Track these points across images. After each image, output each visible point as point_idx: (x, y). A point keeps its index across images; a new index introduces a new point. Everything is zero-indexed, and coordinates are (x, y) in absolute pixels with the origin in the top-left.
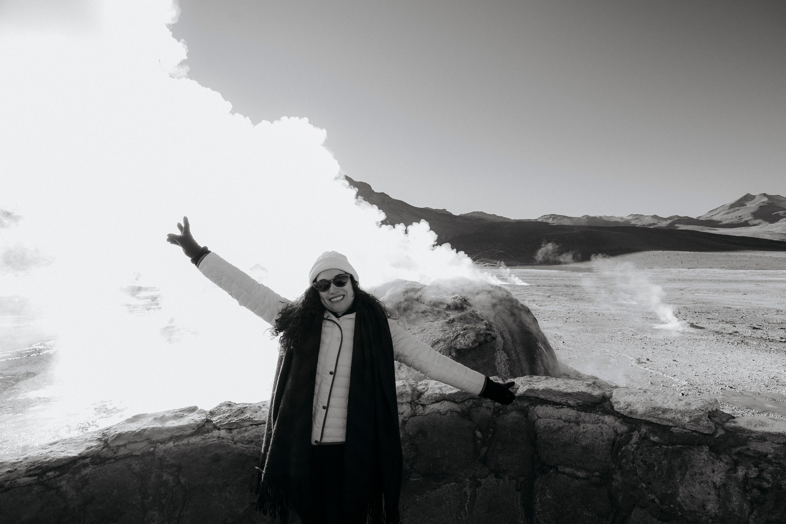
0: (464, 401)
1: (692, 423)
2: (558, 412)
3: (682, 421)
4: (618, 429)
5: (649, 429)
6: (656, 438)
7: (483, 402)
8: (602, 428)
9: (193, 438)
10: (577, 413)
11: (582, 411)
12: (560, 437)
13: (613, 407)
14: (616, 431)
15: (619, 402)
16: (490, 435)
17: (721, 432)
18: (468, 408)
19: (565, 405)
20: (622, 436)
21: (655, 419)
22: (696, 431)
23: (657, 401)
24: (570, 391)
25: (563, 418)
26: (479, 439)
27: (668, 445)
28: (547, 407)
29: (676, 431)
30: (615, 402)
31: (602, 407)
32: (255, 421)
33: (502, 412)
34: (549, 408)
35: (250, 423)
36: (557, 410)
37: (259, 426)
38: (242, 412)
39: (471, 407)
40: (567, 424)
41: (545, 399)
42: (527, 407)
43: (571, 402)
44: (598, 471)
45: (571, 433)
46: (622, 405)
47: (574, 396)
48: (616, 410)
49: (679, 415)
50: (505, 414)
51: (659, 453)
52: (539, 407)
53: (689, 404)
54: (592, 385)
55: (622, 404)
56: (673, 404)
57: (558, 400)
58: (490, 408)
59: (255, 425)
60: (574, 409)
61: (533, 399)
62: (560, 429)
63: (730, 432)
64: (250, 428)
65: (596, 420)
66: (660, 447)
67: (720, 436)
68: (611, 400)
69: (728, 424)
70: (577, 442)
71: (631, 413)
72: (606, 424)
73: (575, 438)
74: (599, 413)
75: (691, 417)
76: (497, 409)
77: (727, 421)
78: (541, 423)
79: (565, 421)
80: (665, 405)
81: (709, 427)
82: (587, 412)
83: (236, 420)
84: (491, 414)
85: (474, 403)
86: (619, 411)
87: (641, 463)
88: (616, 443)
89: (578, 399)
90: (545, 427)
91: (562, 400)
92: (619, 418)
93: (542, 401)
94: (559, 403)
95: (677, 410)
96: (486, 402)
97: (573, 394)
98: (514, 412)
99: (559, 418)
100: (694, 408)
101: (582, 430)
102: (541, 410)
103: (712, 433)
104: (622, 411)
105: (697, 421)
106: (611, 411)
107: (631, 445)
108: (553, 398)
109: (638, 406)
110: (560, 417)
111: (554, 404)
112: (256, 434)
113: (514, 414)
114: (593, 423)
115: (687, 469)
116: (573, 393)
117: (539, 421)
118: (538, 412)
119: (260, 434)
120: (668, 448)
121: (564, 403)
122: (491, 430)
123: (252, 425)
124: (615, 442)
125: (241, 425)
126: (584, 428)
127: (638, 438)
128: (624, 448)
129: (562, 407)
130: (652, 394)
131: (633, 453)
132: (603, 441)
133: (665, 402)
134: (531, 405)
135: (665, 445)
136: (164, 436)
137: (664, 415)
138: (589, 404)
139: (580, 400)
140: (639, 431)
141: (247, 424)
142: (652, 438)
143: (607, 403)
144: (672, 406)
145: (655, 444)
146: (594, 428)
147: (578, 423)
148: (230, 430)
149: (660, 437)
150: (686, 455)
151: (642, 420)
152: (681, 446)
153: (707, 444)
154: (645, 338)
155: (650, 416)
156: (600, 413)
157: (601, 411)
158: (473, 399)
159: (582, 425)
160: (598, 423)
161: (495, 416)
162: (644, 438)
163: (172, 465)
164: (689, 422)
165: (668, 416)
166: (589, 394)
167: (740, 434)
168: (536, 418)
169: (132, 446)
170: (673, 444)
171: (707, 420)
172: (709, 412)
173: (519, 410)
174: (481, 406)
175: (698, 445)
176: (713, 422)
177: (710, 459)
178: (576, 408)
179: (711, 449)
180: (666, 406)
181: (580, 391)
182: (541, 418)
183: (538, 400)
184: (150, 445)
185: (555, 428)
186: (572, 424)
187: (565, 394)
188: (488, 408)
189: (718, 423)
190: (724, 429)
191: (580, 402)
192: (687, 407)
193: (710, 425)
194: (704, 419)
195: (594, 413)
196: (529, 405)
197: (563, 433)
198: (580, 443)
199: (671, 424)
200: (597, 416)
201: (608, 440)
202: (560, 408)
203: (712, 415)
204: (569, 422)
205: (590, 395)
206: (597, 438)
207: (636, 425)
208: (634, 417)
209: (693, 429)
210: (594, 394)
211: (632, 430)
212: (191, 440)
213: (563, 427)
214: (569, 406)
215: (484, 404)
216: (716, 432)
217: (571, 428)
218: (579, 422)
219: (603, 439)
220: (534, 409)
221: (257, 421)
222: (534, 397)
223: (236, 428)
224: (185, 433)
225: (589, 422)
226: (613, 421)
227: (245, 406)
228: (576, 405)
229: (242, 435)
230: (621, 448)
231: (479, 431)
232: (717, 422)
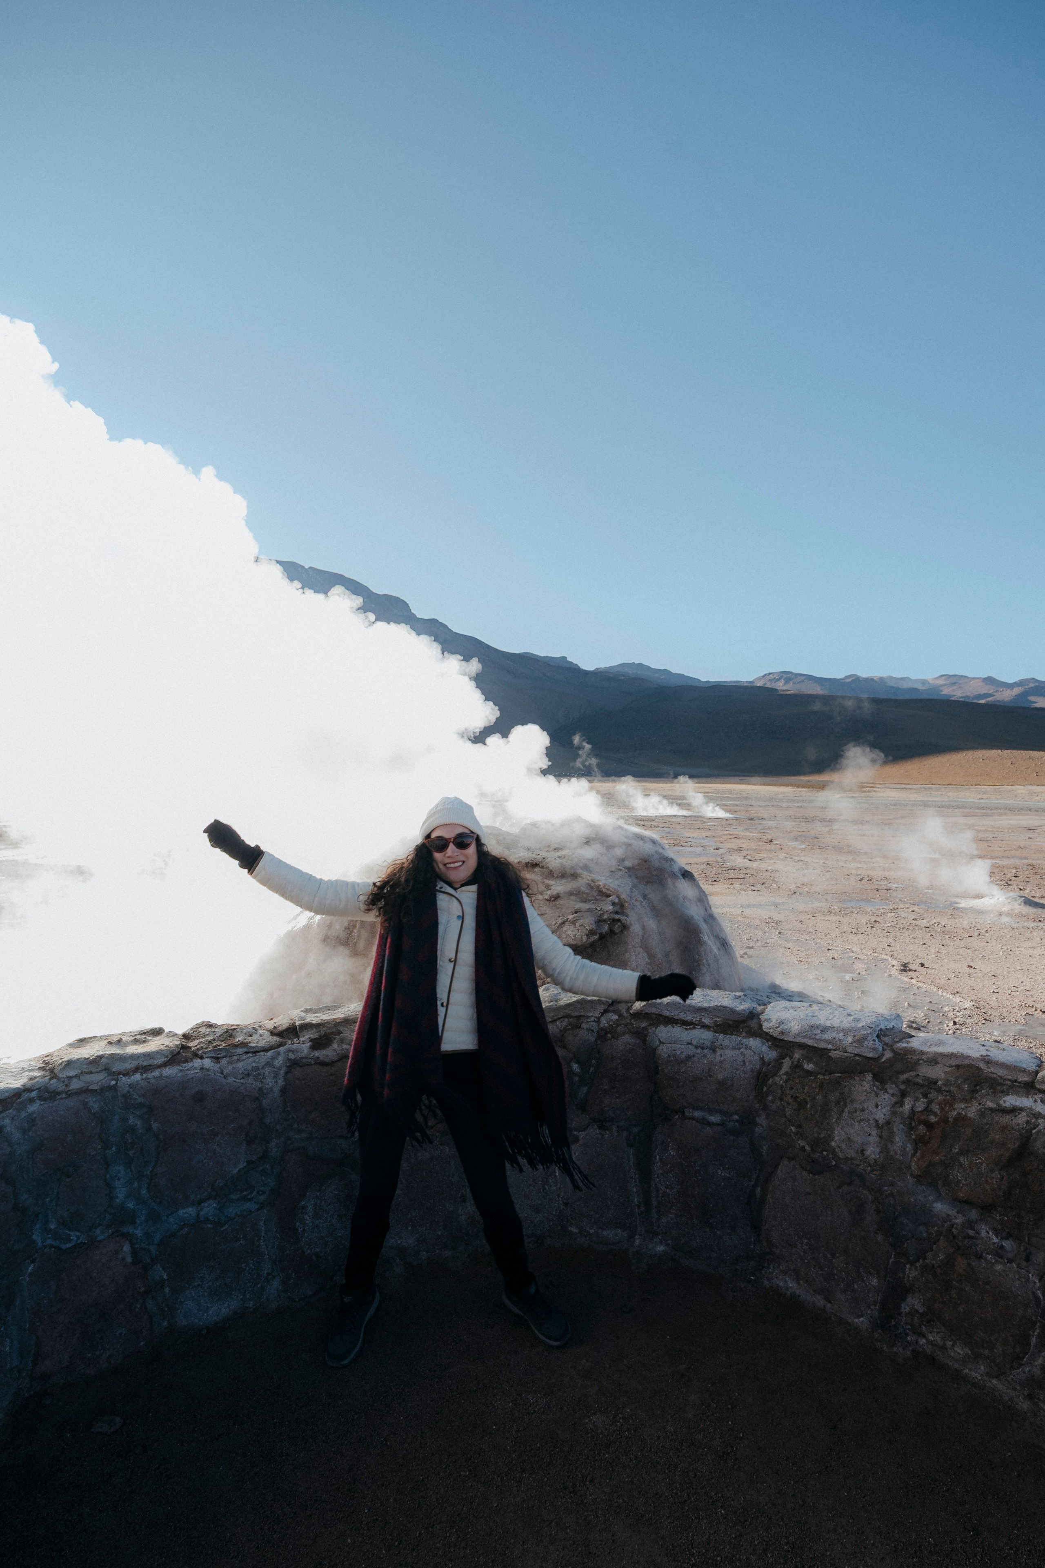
0: (556, 1020)
1: (854, 1044)
2: (688, 1034)
3: (844, 1043)
4: (765, 1056)
5: (803, 1055)
6: (811, 1065)
7: (582, 1022)
8: (744, 1055)
9: (167, 1069)
10: (714, 1036)
11: (721, 1032)
12: (689, 1069)
13: (761, 1026)
14: (762, 1059)
15: (770, 1019)
16: (592, 1069)
17: (888, 1055)
18: (561, 1031)
19: (698, 1025)
20: (769, 1065)
21: (811, 1041)
22: (858, 1055)
23: (821, 1018)
24: (705, 1005)
25: (694, 1042)
26: (576, 1075)
27: (824, 1075)
28: (674, 1027)
29: (836, 1055)
30: (765, 1020)
31: (747, 1026)
32: (251, 1047)
33: (609, 1035)
34: (675, 1029)
35: (245, 1050)
36: (686, 1032)
37: (257, 1054)
38: (231, 1036)
39: (565, 1029)
40: (699, 1051)
41: (670, 1016)
42: (646, 1028)
43: (706, 1021)
44: (738, 1114)
45: (703, 1064)
46: (773, 1023)
47: (710, 1012)
48: (764, 1030)
49: (841, 1034)
50: (614, 1038)
51: (813, 1085)
52: (662, 1028)
53: (858, 1021)
54: (743, 997)
55: (774, 1021)
56: (838, 1021)
57: (689, 1017)
58: (593, 1031)
59: (252, 1052)
60: (709, 1030)
61: (654, 1016)
62: (689, 1058)
63: (900, 1054)
64: (244, 1057)
65: (737, 1045)
66: (816, 1077)
67: (886, 1060)
68: (761, 1017)
69: (899, 1045)
70: (711, 1076)
71: (782, 1033)
72: (751, 1049)
73: (709, 1070)
74: (742, 1036)
75: (854, 1036)
76: (603, 1032)
77: (900, 1041)
78: (664, 1051)
79: (696, 1047)
80: (828, 1022)
81: (874, 1049)
82: (727, 1034)
83: (224, 1045)
84: (593, 1039)
85: (570, 1024)
86: (767, 1031)
87: (791, 1100)
88: (762, 1074)
89: (715, 1015)
90: (669, 1056)
91: (694, 1017)
92: (768, 1041)
93: (666, 1019)
94: (690, 1022)
95: (840, 1027)
96: (588, 1022)
97: (710, 1009)
98: (627, 1036)
99: (688, 1044)
100: (860, 1025)
101: (718, 1059)
102: (664, 1032)
103: (877, 1056)
104: (771, 1031)
105: (860, 1041)
106: (759, 1033)
107: (780, 1076)
108: (682, 1016)
109: (793, 1024)
110: (690, 1041)
111: (684, 1023)
112: (254, 1065)
113: (626, 1038)
114: (734, 1048)
115: (845, 1105)
116: (709, 1007)
117: (660, 1048)
118: (660, 1036)
119: (259, 1065)
120: (824, 1079)
121: (697, 1022)
122: (594, 1061)
123: (247, 1053)
124: (760, 1074)
125: (231, 1052)
126: (721, 1055)
127: (789, 1068)
128: (770, 1081)
129: (694, 1028)
130: (817, 1008)
131: (782, 1086)
132: (745, 1073)
133: (830, 1018)
134: (650, 1025)
135: (820, 1074)
136: (128, 1065)
137: (823, 1035)
138: (731, 1023)
139: (719, 1017)
140: (791, 1058)
141: (240, 1050)
142: (806, 1066)
143: (755, 1021)
144: (836, 1023)
145: (809, 1073)
146: (734, 1055)
147: (714, 1050)
148: (217, 1059)
149: (816, 1064)
150: (845, 1087)
151: (796, 1042)
152: (840, 1075)
153: (870, 1071)
154: (936, 925)
155: (804, 1037)
156: (744, 1034)
157: (746, 1032)
158: (568, 1018)
159: (719, 1052)
160: (740, 1049)
161: (599, 1042)
162: (797, 1066)
163: (142, 1105)
164: (852, 1043)
165: (828, 1036)
166: (730, 1009)
167: (910, 1056)
168: (657, 1043)
169: (88, 1078)
170: (830, 1074)
171: (874, 1040)
172: (881, 1030)
173: (634, 1033)
174: (580, 1027)
175: (860, 1073)
176: (881, 1042)
177: (874, 1091)
178: (713, 1028)
179: (876, 1077)
180: (828, 1024)
181: (719, 1004)
182: (663, 1043)
183: (661, 1018)
184: (110, 1077)
185: (683, 1056)
186: (706, 1051)
187: (698, 1010)
188: (590, 1030)
189: (886, 1044)
190: (893, 1051)
191: (718, 1019)
192: (853, 1024)
193: (877, 1046)
194: (869, 1038)
195: (736, 1035)
196: (649, 1026)
197: (693, 1063)
198: (715, 1077)
199: (830, 1047)
200: (740, 1038)
201: (752, 1071)
202: (690, 1029)
203: (882, 1033)
204: (703, 1048)
205: (732, 1011)
206: (737, 1069)
207: (787, 1049)
208: (786, 1039)
209: (856, 1053)
210: (738, 1009)
211: (782, 1057)
212: (164, 1072)
213: (694, 1056)
214: (704, 1026)
215: (583, 1024)
216: (883, 1055)
217: (705, 1056)
218: (716, 1047)
219: (745, 1070)
220: (655, 1031)
221: (254, 1047)
222: (656, 1014)
223: (225, 1057)
224: (156, 1062)
225: (729, 1046)
226: (760, 1045)
227: (232, 1028)
228: (713, 1025)
229: (234, 1066)
230: (767, 1081)
231: (576, 1063)
232: (887, 1042)
